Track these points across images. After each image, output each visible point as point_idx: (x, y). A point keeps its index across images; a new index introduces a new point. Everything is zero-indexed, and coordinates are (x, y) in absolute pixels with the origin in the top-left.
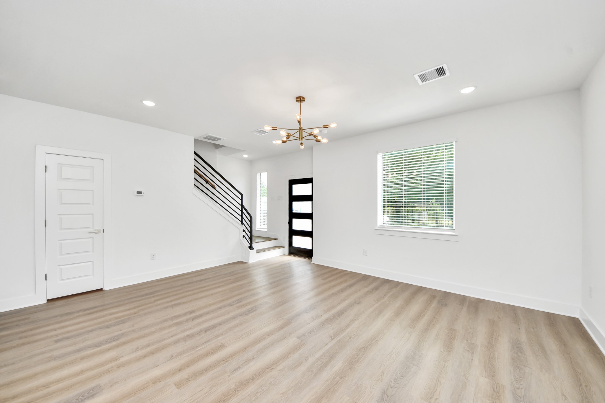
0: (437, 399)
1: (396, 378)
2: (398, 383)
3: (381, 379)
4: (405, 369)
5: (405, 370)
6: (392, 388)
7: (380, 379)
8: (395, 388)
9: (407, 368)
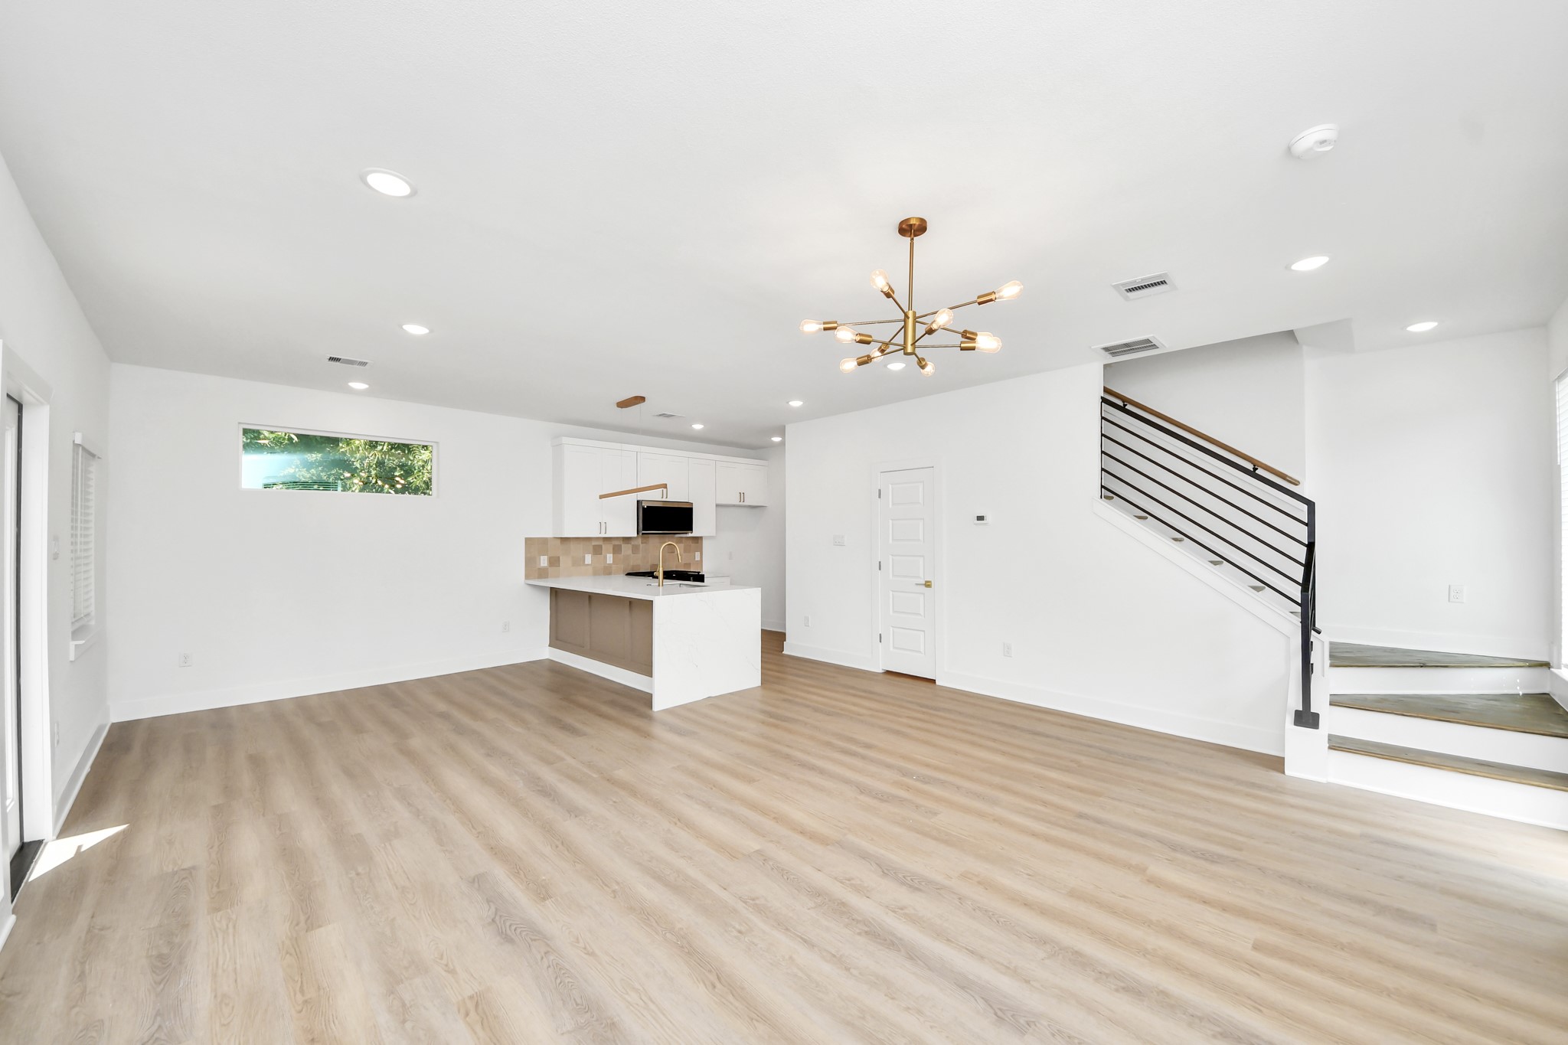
0: (467, 1014)
1: (563, 972)
2: (549, 966)
3: (577, 944)
4: (579, 1001)
5: (575, 1000)
6: (546, 953)
7: (578, 942)
8: (542, 958)
9: (577, 1005)
